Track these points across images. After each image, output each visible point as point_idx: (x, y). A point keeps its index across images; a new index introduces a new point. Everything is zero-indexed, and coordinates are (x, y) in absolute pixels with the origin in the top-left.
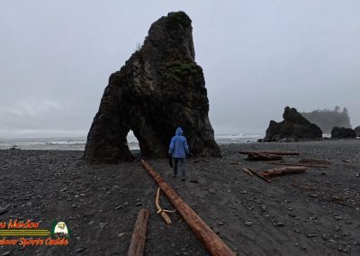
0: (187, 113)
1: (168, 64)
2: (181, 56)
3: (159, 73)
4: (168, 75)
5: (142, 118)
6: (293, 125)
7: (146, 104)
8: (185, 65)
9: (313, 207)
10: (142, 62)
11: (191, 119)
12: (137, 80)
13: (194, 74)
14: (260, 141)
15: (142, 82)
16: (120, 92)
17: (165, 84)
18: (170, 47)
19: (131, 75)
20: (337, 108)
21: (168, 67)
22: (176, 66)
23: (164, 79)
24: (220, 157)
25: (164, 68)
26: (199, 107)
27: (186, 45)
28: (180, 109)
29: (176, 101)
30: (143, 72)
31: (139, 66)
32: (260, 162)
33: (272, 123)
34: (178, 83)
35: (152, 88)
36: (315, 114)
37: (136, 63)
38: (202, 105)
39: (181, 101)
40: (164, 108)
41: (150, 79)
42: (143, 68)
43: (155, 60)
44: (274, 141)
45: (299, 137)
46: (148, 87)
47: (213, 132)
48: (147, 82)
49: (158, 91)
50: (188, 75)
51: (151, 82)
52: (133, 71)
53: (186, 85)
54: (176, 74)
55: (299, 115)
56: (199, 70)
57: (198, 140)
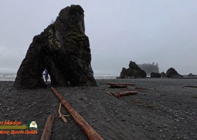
0: (79, 62)
1: (70, 33)
2: (77, 29)
3: (64, 38)
4: (69, 40)
5: (53, 63)
6: (133, 71)
7: (55, 55)
8: (79, 35)
9: (140, 110)
10: (54, 31)
11: (81, 65)
12: (51, 41)
13: (84, 41)
14: (117, 78)
15: (54, 42)
16: (40, 47)
17: (67, 44)
18: (71, 24)
19: (47, 38)
20: (153, 63)
21: (69, 35)
22: (74, 35)
23: (67, 42)
24: (96, 86)
25: (67, 36)
26: (86, 59)
27: (80, 24)
28: (75, 59)
29: (73, 54)
30: (54, 37)
31: (52, 33)
32: (116, 89)
33: (124, 69)
34: (75, 44)
35: (59, 46)
36: (144, 65)
37: (50, 31)
38: (87, 58)
39: (76, 55)
40: (66, 58)
41: (58, 41)
42: (54, 34)
43: (62, 31)
44: (124, 78)
45: (136, 77)
46: (57, 46)
47: (93, 72)
48: (57, 42)
49: (63, 48)
50: (81, 40)
51: (59, 43)
52: (48, 36)
53: (79, 46)
54: (74, 39)
55: (137, 65)
56: (87, 39)
57: (85, 76)
